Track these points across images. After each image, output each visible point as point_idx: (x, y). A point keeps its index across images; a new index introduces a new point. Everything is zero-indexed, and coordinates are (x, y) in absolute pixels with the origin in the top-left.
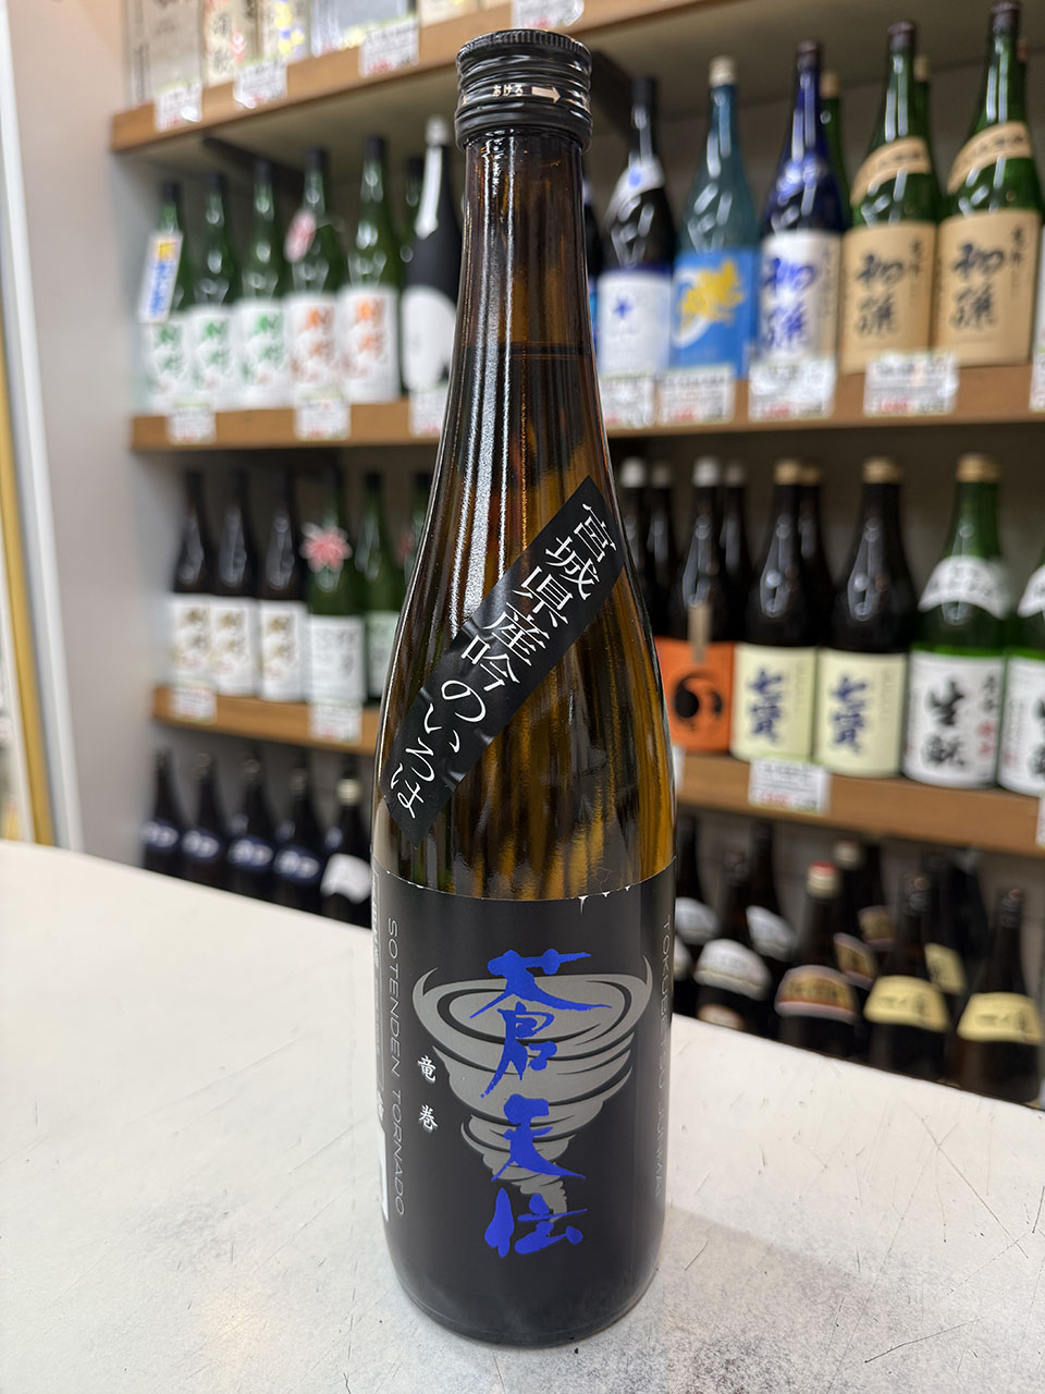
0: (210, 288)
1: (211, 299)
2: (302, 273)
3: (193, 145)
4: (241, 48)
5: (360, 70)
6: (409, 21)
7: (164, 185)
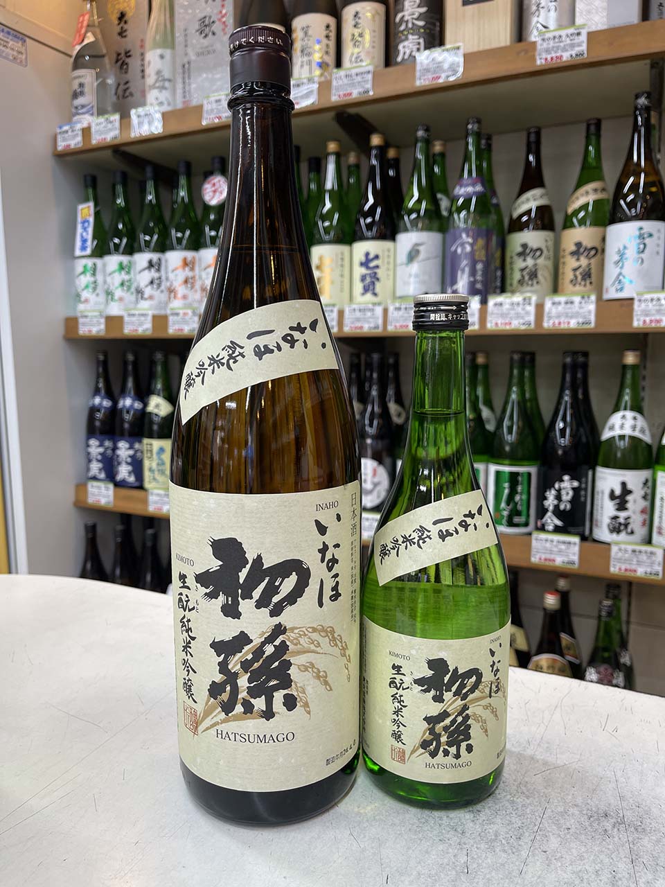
5: (201, 122)
7: (85, 176)
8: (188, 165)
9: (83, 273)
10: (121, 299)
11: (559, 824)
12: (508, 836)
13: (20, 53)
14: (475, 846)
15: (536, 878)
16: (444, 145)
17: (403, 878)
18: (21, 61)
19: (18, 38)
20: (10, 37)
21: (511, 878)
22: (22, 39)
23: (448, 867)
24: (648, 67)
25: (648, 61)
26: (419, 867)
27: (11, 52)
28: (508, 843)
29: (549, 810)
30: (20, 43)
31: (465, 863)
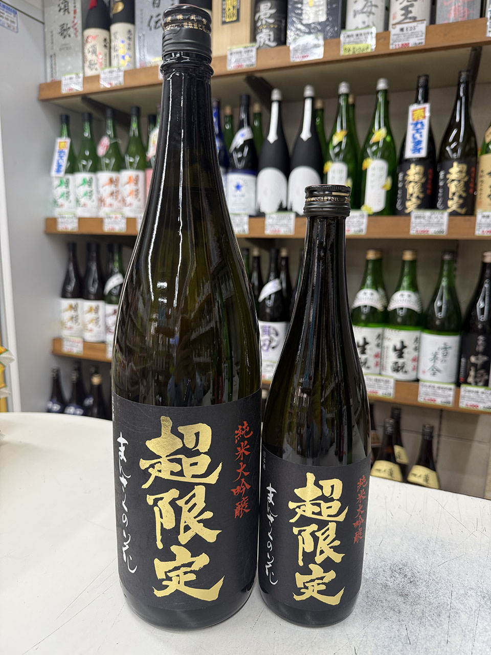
0: (84, 162)
1: (84, 168)
4: (102, 61)
5: (159, 77)
7: (61, 116)
8: (138, 110)
9: (60, 185)
10: (85, 205)
11: (464, 603)
12: (431, 613)
13: (13, 22)
14: (410, 622)
15: (458, 647)
16: (324, 103)
17: (366, 649)
18: (14, 28)
19: (11, 10)
20: (5, 10)
21: (441, 647)
22: (14, 11)
23: (395, 639)
24: (470, 52)
25: (470, 49)
26: (375, 640)
27: (6, 21)
28: (432, 619)
29: (455, 593)
30: (13, 14)
31: (406, 636)
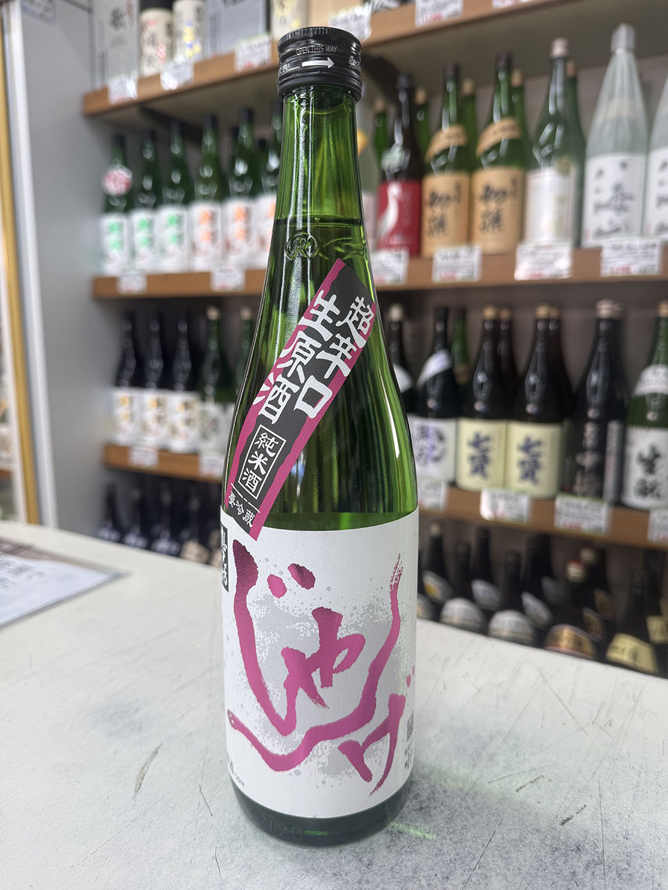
0: (145, 199)
1: (145, 206)
2: (201, 190)
3: (134, 113)
4: (165, 54)
5: (235, 68)
6: (264, 38)
11: (509, 858)
12: (431, 873)
13: (47, 11)
27: (37, 10)
29: (500, 836)
